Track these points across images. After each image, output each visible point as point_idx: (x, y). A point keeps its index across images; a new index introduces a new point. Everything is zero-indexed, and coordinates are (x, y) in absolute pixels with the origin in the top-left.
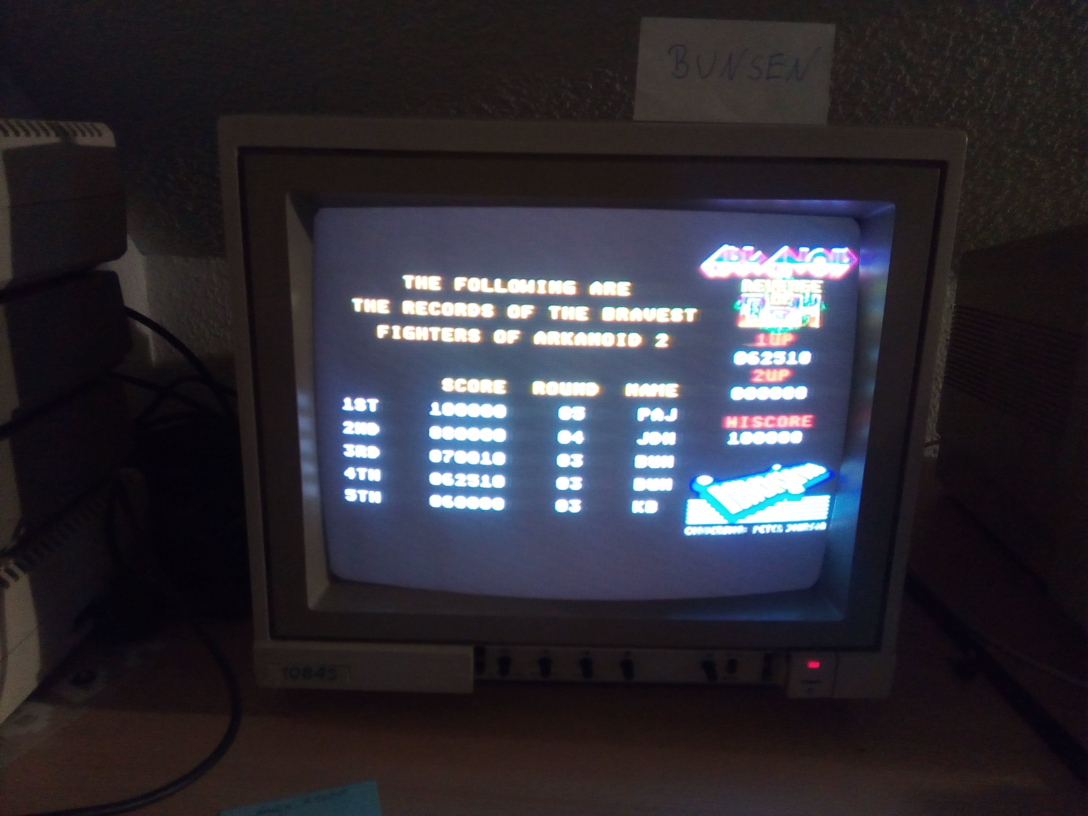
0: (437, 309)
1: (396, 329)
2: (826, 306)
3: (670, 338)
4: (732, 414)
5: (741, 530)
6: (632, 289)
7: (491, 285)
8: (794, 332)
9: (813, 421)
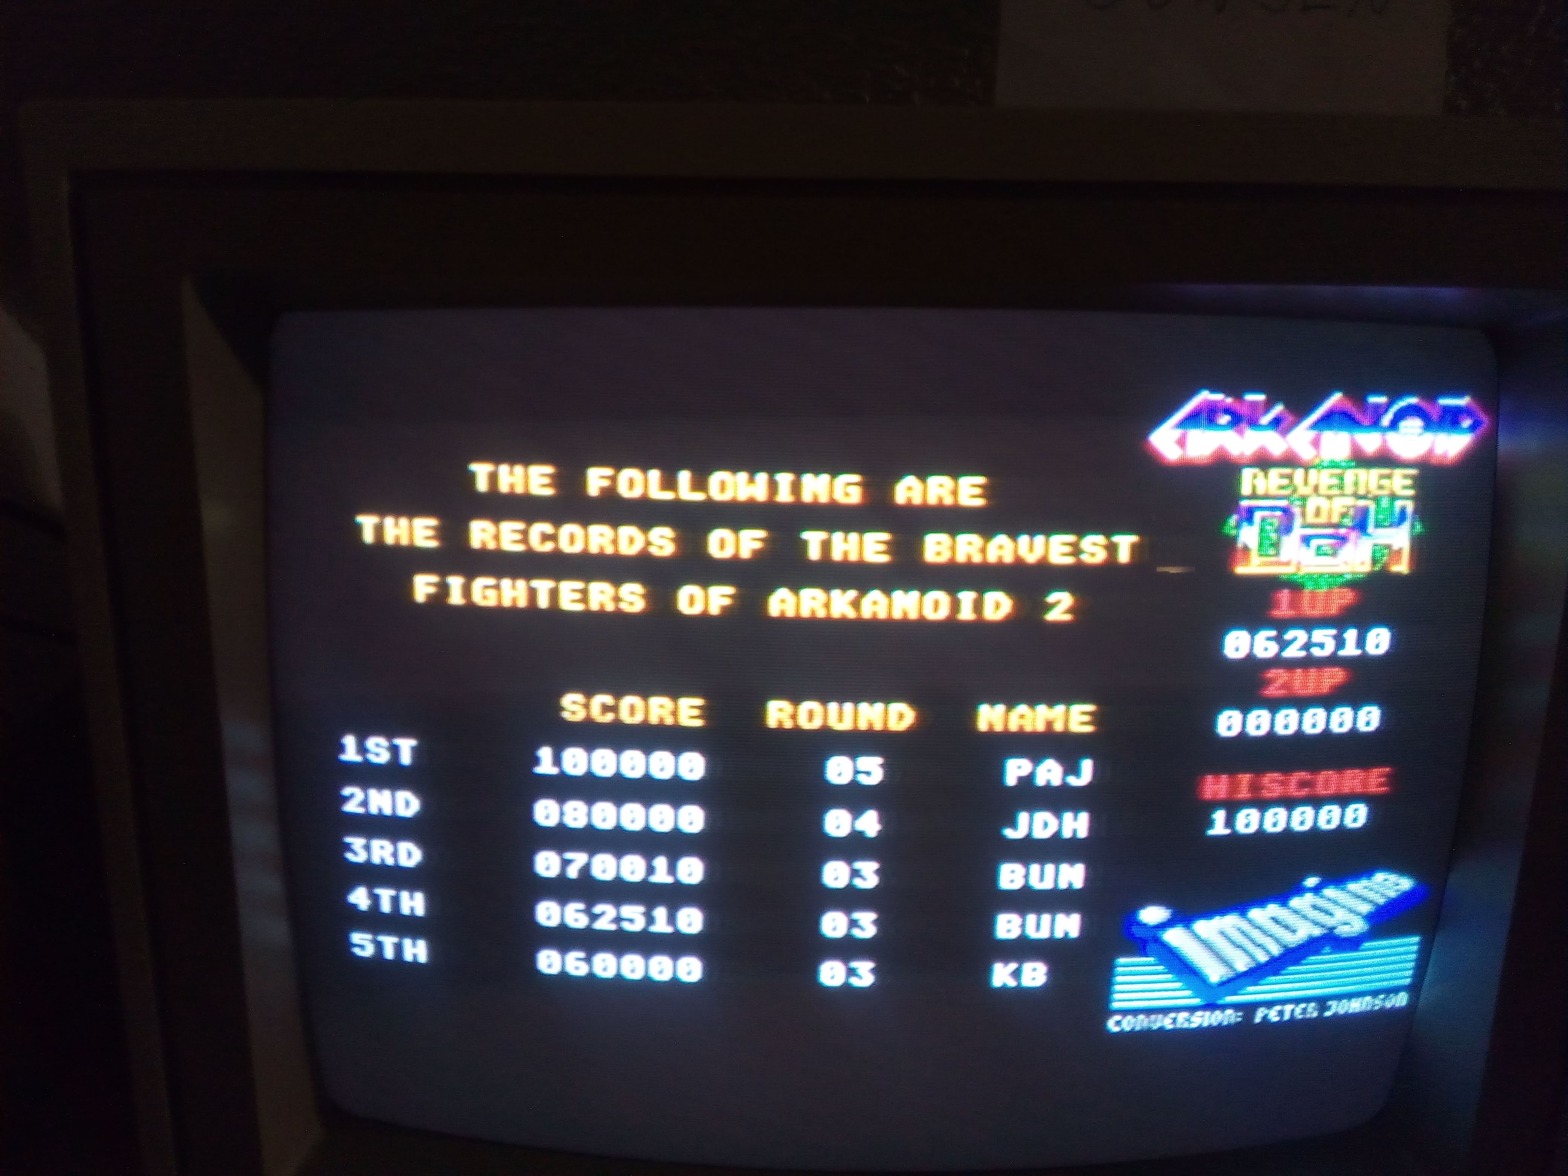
0: (545, 538)
1: (455, 582)
2: (1424, 526)
3: (1076, 601)
4: (1216, 771)
5: (1229, 1017)
6: (988, 491)
7: (669, 483)
8: (1355, 585)
9: (1392, 779)
